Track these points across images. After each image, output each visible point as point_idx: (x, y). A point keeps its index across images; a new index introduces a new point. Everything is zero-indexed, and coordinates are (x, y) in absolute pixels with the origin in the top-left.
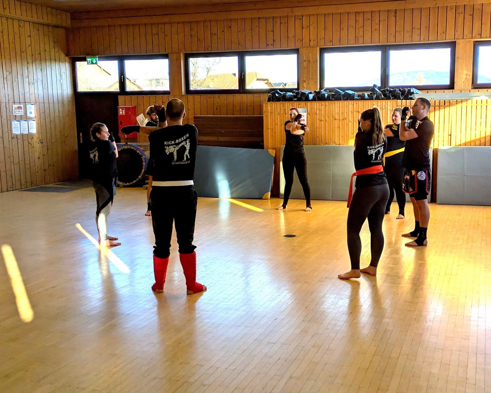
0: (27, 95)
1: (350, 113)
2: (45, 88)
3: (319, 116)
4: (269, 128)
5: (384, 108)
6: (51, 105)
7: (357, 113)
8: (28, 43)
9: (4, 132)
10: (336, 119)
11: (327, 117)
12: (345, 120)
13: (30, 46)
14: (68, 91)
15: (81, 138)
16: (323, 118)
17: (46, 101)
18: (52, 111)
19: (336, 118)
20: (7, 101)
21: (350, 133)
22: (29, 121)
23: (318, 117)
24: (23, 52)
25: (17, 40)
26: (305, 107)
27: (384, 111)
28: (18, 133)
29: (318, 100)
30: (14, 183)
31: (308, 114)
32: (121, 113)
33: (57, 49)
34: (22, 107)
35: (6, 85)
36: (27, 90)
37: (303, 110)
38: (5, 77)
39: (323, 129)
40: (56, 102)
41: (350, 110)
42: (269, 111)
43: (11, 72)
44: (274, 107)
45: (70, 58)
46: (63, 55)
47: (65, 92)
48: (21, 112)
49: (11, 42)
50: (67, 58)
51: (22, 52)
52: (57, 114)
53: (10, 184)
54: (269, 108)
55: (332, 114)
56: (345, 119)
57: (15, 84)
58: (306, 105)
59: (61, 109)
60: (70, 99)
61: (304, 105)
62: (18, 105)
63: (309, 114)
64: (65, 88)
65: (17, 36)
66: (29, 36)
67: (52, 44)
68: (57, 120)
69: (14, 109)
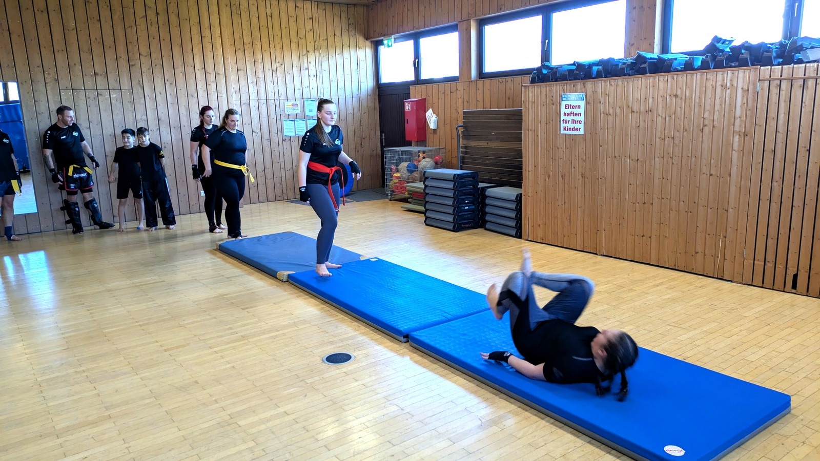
0: (306, 91)
1: (660, 100)
2: (333, 81)
3: (605, 107)
4: (530, 128)
5: (728, 84)
6: (342, 101)
7: (674, 99)
8: (309, 26)
9: (272, 134)
10: (634, 112)
11: (618, 108)
12: (650, 113)
13: (311, 30)
14: (368, 83)
15: (384, 140)
16: (611, 111)
17: (334, 96)
18: (343, 107)
19: (635, 109)
20: (277, 97)
21: (657, 139)
22: (308, 121)
23: (602, 110)
24: (300, 38)
25: (293, 25)
26: (583, 90)
27: (728, 91)
28: (292, 134)
29: (606, 77)
30: (285, 191)
31: (587, 103)
32: (407, 109)
33: (352, 33)
34: (299, 104)
35: (275, 77)
36: (306, 84)
37: (580, 96)
38: (274, 69)
39: (610, 130)
40: (348, 97)
41: (661, 93)
42: (530, 99)
43: (283, 64)
44: (537, 92)
45: (372, 42)
46: (361, 39)
47: (363, 85)
48: (298, 111)
49: (283, 27)
50: (368, 43)
51: (298, 38)
52: (350, 111)
53: (279, 193)
54: (530, 95)
55: (628, 101)
56: (651, 111)
57: (288, 77)
58: (584, 87)
59: (356, 105)
60: (370, 93)
61: (582, 86)
62: (293, 102)
63: (589, 103)
64: (363, 79)
65: (292, 20)
66: (310, 18)
67: (345, 26)
68: (350, 118)
69: (286, 106)
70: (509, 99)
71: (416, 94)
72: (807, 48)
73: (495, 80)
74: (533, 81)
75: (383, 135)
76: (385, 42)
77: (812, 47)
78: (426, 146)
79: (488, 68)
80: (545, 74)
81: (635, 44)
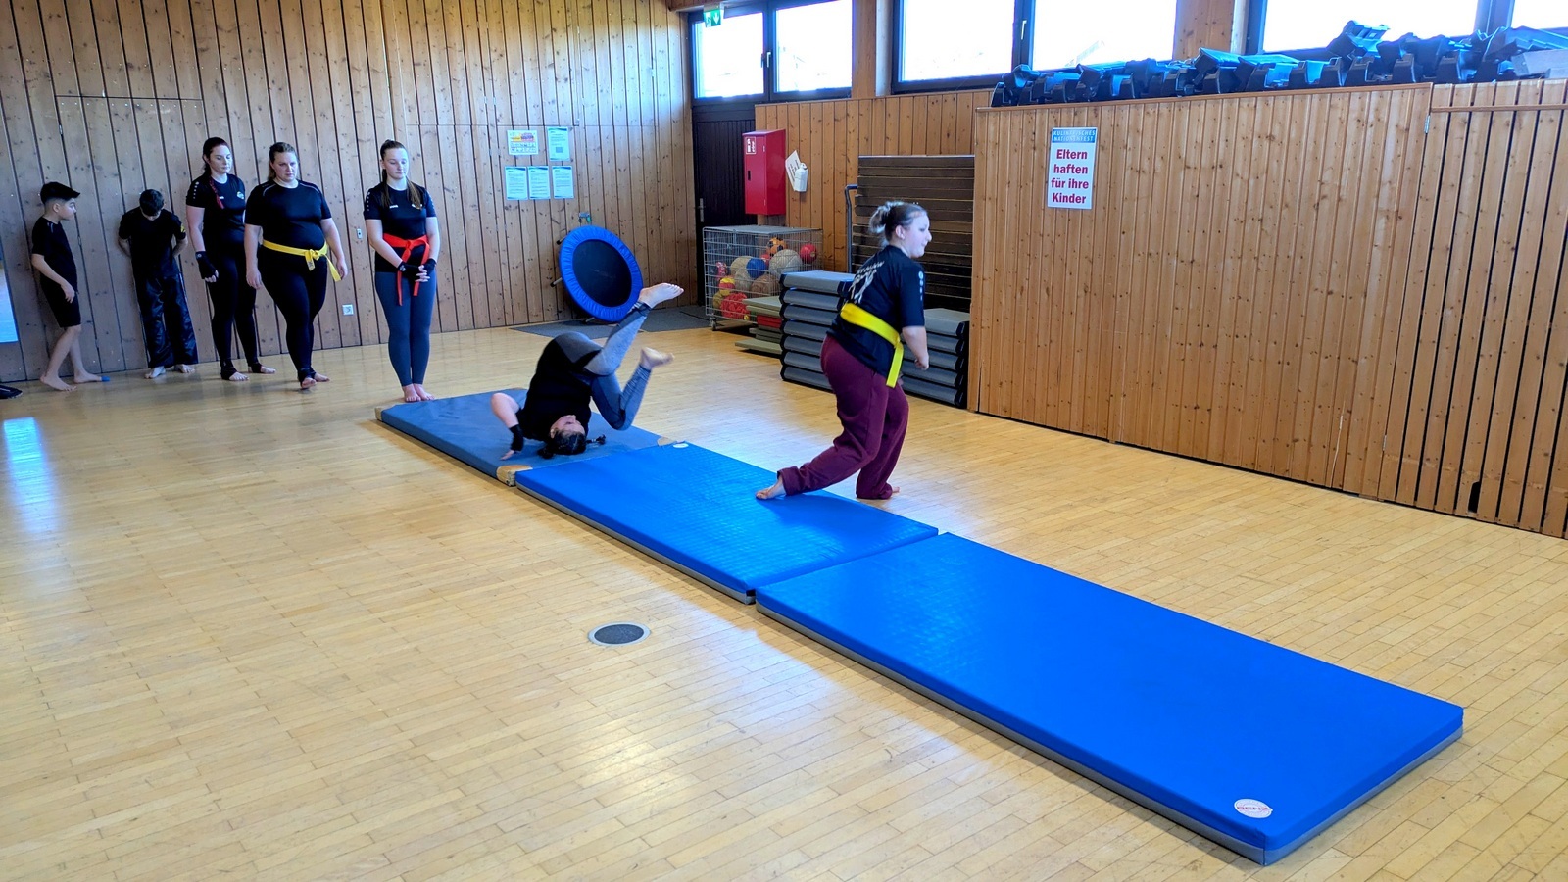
0: (549, 109)
1: (1240, 144)
2: (604, 91)
3: (1134, 155)
4: (989, 194)
6: (620, 132)
7: (1266, 143)
9: (483, 194)
10: (1189, 167)
11: (1158, 159)
12: (1219, 170)
14: (671, 97)
15: (702, 211)
16: (1145, 165)
17: (605, 121)
18: (622, 144)
19: (1191, 163)
20: (492, 121)
21: (1232, 222)
22: (553, 170)
23: (1129, 162)
26: (1094, 122)
28: (523, 196)
29: (1139, 97)
30: (508, 309)
32: (749, 150)
34: (536, 137)
35: (488, 84)
36: (549, 95)
37: (1086, 133)
38: (486, 64)
39: (1143, 203)
40: (633, 123)
42: (991, 138)
43: (504, 54)
44: (1005, 123)
45: (680, 14)
46: (659, 9)
47: (663, 102)
48: (533, 148)
50: (673, 16)
52: (637, 152)
53: (497, 311)
54: (991, 129)
55: (1178, 147)
56: (1221, 166)
57: (514, 81)
58: (1096, 115)
59: (648, 140)
60: (676, 116)
61: (1092, 114)
62: (523, 132)
63: (1103, 148)
64: (662, 88)
68: (637, 166)
69: (510, 140)
70: (948, 135)
71: (766, 122)
72: (1524, 51)
73: (921, 98)
74: (997, 102)
75: (701, 200)
76: (707, 15)
77: (1534, 49)
78: (784, 226)
79: (910, 73)
80: (1021, 89)
81: (1195, 32)
